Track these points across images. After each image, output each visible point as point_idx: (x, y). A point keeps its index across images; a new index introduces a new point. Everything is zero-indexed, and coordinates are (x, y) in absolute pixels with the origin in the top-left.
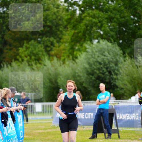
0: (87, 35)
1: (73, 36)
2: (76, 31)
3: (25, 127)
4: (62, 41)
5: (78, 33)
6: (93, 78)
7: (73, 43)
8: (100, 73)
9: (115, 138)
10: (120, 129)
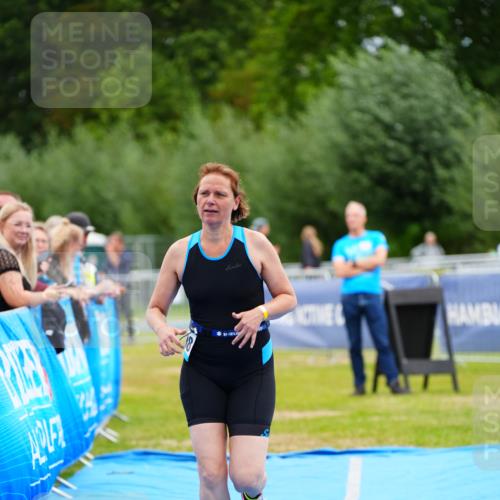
0: (342, 23)
1: (292, 26)
2: (305, 7)
3: (124, 358)
4: (252, 45)
5: (312, 14)
6: (365, 181)
7: (291, 54)
8: (390, 162)
9: (441, 392)
10: (460, 359)
